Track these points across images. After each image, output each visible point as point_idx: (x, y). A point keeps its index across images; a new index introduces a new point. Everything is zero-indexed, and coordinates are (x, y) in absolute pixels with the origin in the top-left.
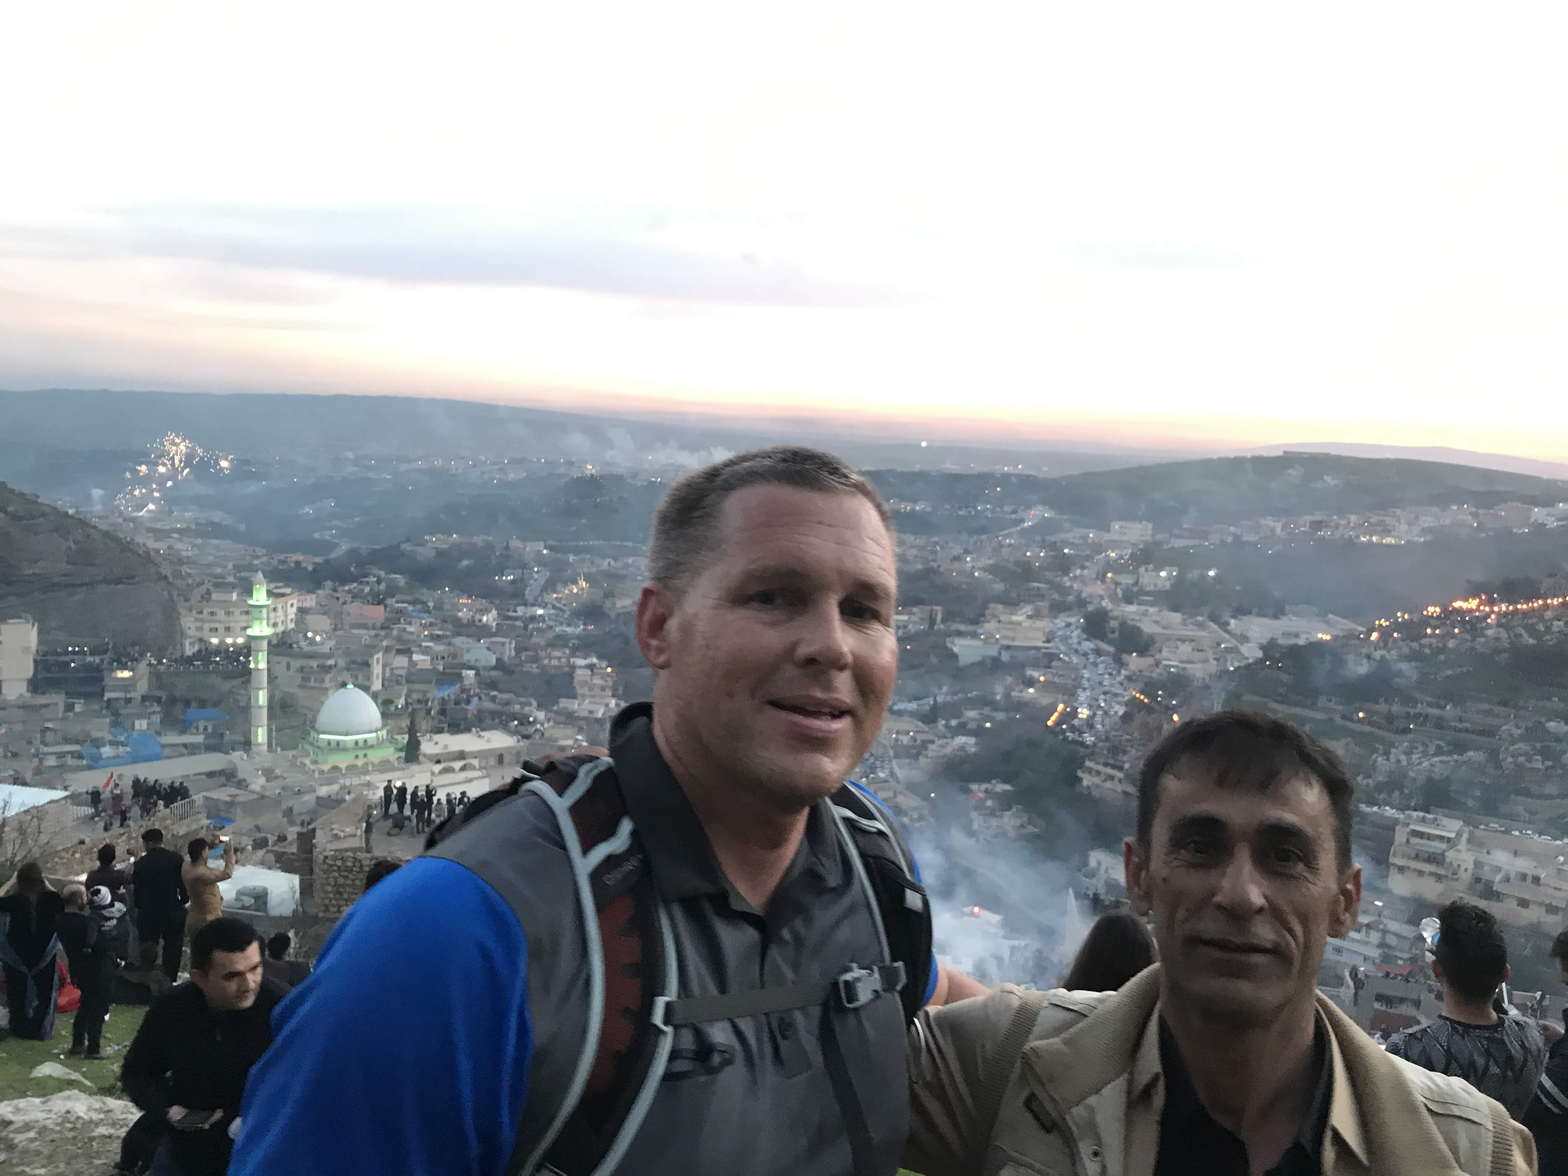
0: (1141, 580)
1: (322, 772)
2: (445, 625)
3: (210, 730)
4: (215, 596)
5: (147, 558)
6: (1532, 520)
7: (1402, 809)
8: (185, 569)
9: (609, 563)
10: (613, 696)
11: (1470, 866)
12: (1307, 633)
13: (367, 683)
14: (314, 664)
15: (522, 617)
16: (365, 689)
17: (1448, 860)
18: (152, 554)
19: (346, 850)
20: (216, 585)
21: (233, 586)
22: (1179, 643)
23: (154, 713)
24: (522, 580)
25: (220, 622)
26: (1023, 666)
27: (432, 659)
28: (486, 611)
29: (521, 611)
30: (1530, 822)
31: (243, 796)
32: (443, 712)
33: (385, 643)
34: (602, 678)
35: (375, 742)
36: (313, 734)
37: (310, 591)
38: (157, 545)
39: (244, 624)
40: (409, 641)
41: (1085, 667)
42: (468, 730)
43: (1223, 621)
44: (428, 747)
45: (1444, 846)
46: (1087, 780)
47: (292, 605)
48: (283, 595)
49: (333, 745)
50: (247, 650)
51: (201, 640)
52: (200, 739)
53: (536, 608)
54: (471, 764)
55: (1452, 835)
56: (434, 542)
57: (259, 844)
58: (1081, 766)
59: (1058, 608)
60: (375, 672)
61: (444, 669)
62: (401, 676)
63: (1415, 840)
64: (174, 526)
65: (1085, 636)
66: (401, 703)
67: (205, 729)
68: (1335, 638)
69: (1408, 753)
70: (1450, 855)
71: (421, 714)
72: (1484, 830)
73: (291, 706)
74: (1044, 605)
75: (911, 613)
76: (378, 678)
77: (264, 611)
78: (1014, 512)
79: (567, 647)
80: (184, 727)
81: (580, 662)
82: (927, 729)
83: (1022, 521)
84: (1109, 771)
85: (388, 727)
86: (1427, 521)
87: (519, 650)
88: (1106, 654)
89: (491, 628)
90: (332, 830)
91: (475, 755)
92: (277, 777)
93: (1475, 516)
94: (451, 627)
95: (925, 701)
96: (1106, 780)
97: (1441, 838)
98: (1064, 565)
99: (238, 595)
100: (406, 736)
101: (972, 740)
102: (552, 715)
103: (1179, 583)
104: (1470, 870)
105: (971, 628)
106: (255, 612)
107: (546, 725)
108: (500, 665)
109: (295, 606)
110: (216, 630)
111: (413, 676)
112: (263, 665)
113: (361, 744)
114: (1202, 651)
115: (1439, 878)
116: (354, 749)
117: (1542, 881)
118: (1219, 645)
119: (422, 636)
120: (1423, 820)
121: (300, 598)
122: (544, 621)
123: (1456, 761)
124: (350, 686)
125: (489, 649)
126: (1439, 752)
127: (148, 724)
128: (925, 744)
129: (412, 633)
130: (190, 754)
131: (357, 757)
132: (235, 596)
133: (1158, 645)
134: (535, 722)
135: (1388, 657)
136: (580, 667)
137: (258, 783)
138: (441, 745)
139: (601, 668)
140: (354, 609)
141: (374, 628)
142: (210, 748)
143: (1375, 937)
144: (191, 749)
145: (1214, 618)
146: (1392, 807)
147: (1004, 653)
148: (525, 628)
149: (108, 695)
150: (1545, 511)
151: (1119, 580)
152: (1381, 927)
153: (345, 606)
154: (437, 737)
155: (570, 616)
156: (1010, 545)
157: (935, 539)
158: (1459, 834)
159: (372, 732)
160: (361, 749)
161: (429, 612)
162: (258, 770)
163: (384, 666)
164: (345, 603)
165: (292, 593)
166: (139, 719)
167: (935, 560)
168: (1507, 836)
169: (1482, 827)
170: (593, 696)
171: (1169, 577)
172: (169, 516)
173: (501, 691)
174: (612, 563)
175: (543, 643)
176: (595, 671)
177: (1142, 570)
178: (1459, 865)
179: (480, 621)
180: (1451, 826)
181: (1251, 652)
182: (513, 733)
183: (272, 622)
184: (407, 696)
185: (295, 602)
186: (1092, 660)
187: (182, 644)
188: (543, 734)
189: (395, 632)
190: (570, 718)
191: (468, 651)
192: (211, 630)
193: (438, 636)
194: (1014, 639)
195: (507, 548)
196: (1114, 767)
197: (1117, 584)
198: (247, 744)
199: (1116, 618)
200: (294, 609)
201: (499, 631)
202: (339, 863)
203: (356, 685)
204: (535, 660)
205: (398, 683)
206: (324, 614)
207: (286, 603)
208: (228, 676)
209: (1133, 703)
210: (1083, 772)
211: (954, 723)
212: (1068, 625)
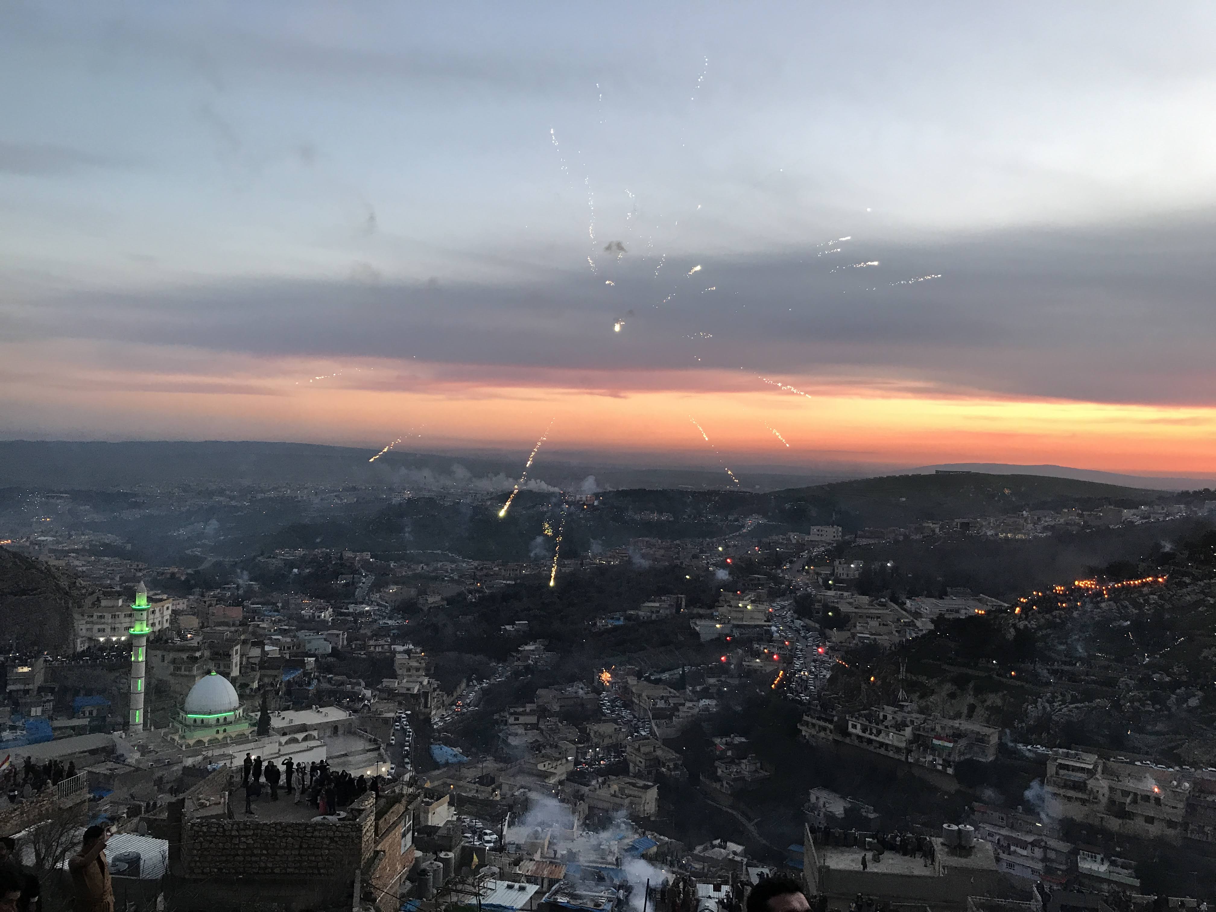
0: (836, 571)
1: (188, 746)
2: (291, 621)
3: (95, 713)
4: (104, 603)
5: (48, 573)
6: (1124, 518)
7: (1050, 746)
8: (80, 582)
9: (423, 567)
10: (426, 675)
11: (1106, 791)
12: (966, 609)
13: (227, 671)
14: (185, 656)
15: (352, 613)
16: (226, 675)
17: (1089, 787)
18: (53, 569)
19: (212, 817)
20: (104, 594)
21: (119, 594)
22: (869, 620)
23: (48, 701)
24: (353, 583)
25: (107, 624)
26: (750, 641)
27: (280, 650)
28: (324, 609)
29: (351, 608)
30: (1147, 753)
31: (121, 770)
32: (289, 693)
33: (243, 637)
34: (418, 661)
35: (233, 719)
36: (182, 714)
37: (183, 597)
38: (56, 563)
39: (128, 625)
40: (261, 635)
41: (798, 641)
42: (309, 707)
43: (900, 601)
44: (276, 722)
45: (1084, 776)
46: (805, 731)
47: (168, 608)
48: (161, 600)
49: (199, 722)
50: (129, 646)
51: (90, 639)
52: (85, 722)
53: (364, 606)
54: (311, 735)
55: (1091, 767)
56: (283, 555)
57: (134, 812)
58: (800, 720)
59: (773, 595)
60: (234, 661)
61: (290, 657)
62: (255, 664)
63: (1062, 772)
64: (73, 547)
65: (796, 616)
66: (255, 685)
67: (91, 713)
68: (988, 612)
69: (1050, 702)
70: (1091, 783)
71: (270, 696)
72: (1113, 761)
73: (165, 691)
74: (763, 591)
75: (660, 601)
76: (236, 666)
77: (145, 613)
78: (737, 520)
79: (389, 636)
80: (72, 713)
81: (400, 648)
82: (678, 694)
83: (743, 526)
84: (822, 723)
85: (244, 706)
86: (1048, 521)
87: (350, 640)
88: (815, 630)
89: (328, 622)
90: (200, 799)
91: (315, 727)
92: (150, 752)
93: (1081, 516)
94: (295, 623)
95: (676, 671)
96: (820, 731)
97: (1082, 770)
98: (778, 561)
99: (123, 602)
100: (259, 713)
101: (713, 703)
102: (378, 693)
103: (865, 573)
104: (1107, 796)
105: (709, 611)
106: (137, 615)
107: (372, 701)
108: (335, 652)
109: (170, 609)
110: (104, 630)
111: (266, 663)
112: (141, 658)
113: (221, 721)
114: (887, 625)
115: (1084, 802)
116: (217, 726)
117: (1162, 801)
118: (899, 620)
119: (272, 630)
120: (1067, 755)
121: (175, 602)
122: (370, 615)
123: (1088, 707)
124: (214, 673)
125: (325, 640)
126: (1074, 700)
127: (42, 711)
128: (676, 708)
129: (264, 628)
130: (77, 735)
131: (218, 732)
132: (120, 602)
133: (852, 621)
134: (363, 699)
135: (1029, 626)
136: (400, 653)
137: (134, 757)
138: (287, 720)
139: (416, 653)
140: (218, 610)
141: (234, 625)
142: (93, 730)
143: (1038, 853)
144: (79, 731)
145: (894, 599)
146: (1042, 746)
147: (734, 630)
148: (355, 622)
149: (10, 688)
150: (1133, 511)
151: (819, 571)
152: (1043, 844)
153: (210, 608)
154: (284, 714)
155: (391, 611)
156: (735, 546)
157: (678, 542)
158: (1096, 766)
159: (230, 711)
160: (221, 725)
161: (277, 611)
162: (134, 746)
163: (242, 656)
164: (210, 605)
165: (168, 599)
166: (35, 707)
167: (677, 558)
168: (1131, 766)
169: (1112, 759)
170: (410, 676)
171: (857, 569)
172: (69, 538)
173: (336, 674)
174: (425, 567)
175: (369, 634)
176: (412, 655)
177: (837, 562)
178: (1098, 791)
179: (319, 617)
180: (1089, 760)
181: (924, 625)
182: (347, 708)
183: (151, 622)
184: (260, 680)
185: (170, 605)
186: (803, 634)
187: (75, 644)
188: (370, 709)
189: (250, 628)
190: (390, 695)
191: (309, 642)
192: (99, 630)
193: (285, 630)
194: (742, 619)
195: (341, 558)
196: (825, 720)
197: (818, 574)
198: (126, 725)
199: (820, 601)
200: (170, 612)
201: (335, 625)
202: (205, 829)
203: (218, 672)
204: (364, 647)
205: (253, 669)
206: (193, 615)
207: (163, 606)
208: (112, 668)
209: (836, 668)
210: (802, 725)
211: (698, 688)
212: (783, 607)
